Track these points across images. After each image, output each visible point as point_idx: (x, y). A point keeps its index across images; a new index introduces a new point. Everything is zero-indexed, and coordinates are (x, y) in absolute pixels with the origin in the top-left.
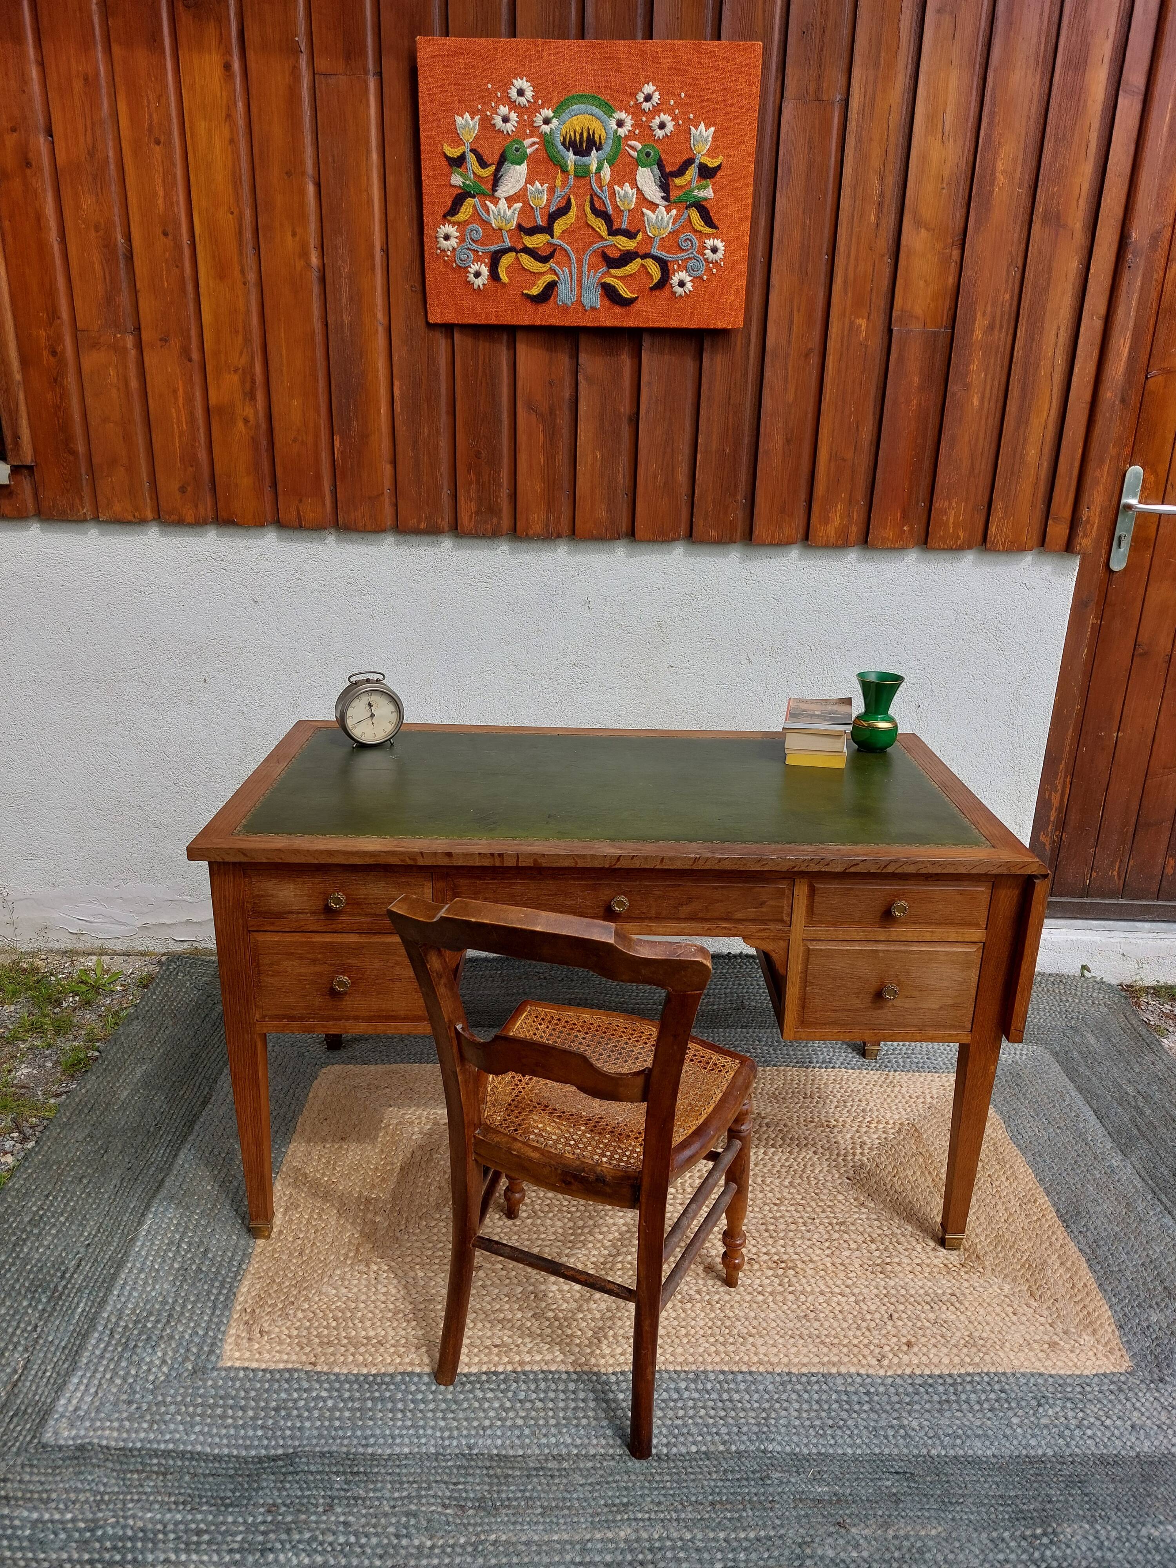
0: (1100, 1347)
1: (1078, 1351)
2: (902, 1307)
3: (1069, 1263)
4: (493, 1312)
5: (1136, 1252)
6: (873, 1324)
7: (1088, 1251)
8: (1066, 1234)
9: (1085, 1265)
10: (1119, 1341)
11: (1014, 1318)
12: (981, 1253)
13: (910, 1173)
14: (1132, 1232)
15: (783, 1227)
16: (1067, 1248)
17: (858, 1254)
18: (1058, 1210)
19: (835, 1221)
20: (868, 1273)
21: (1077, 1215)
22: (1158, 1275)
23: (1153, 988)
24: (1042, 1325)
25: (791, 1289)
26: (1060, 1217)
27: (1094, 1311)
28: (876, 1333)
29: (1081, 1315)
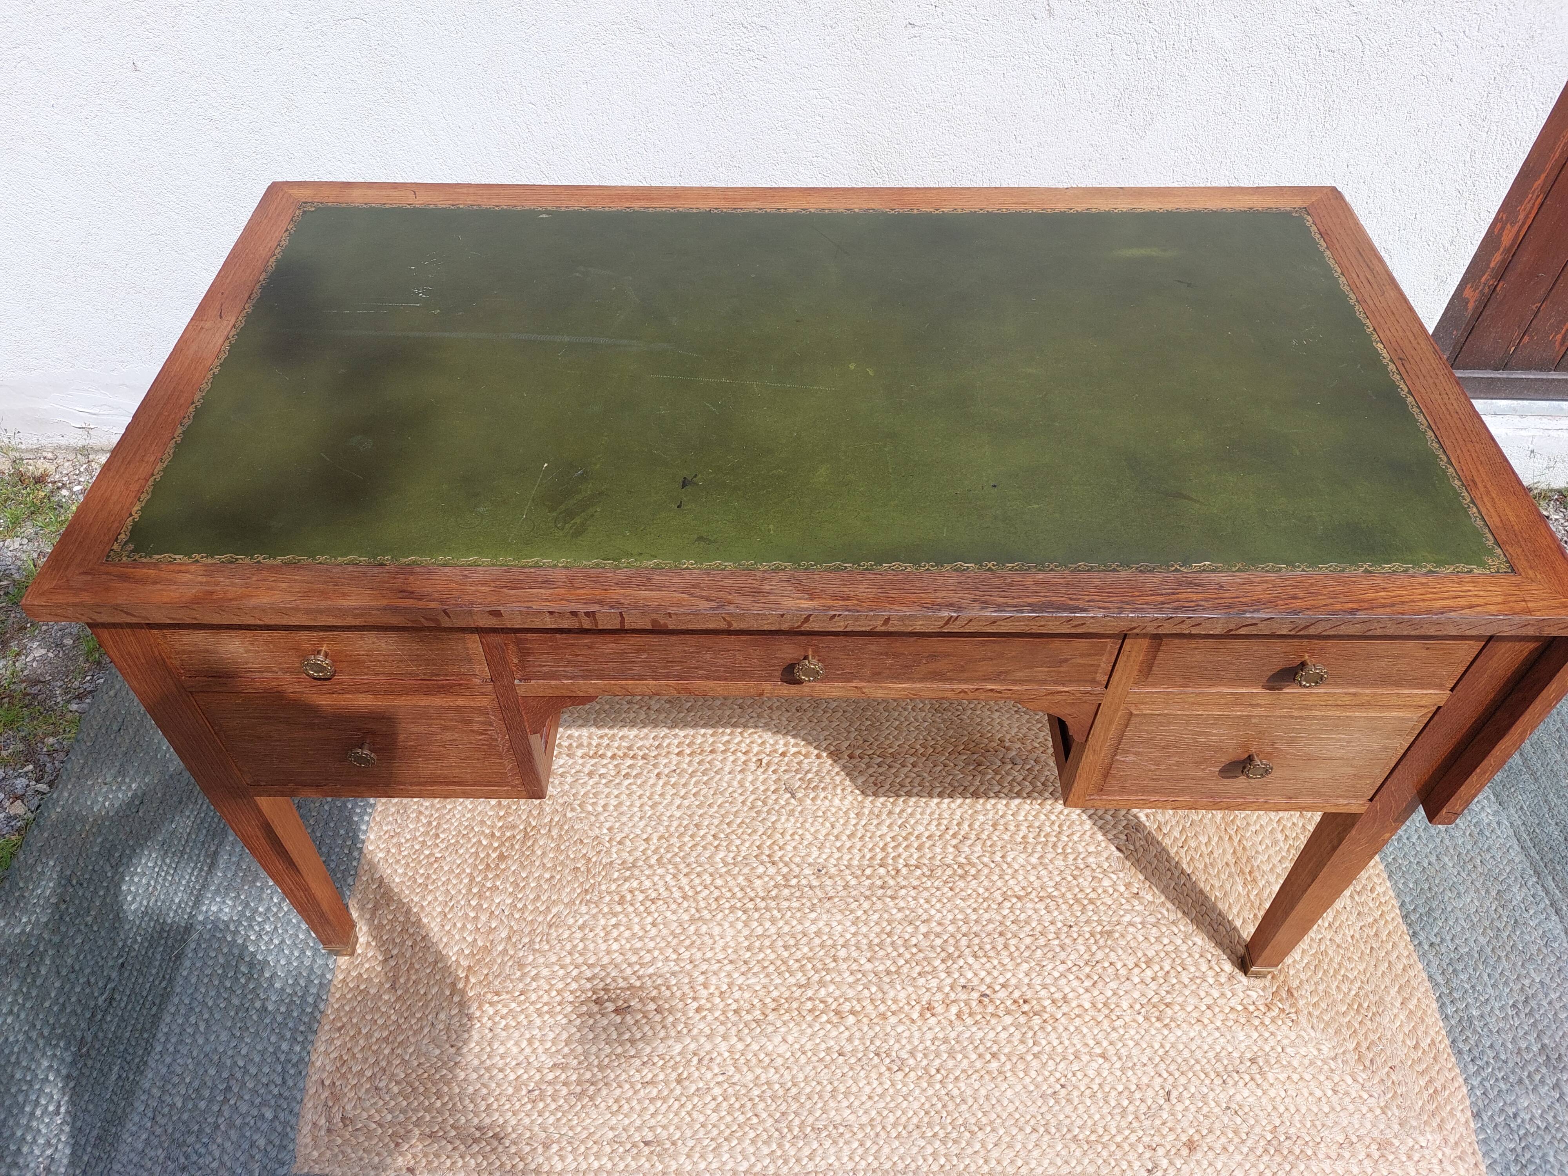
0: (1447, 1151)
1: (1416, 1157)
2: (1183, 1080)
3: (1415, 1001)
4: (645, 1084)
5: (1506, 984)
6: (1143, 1108)
7: (1440, 980)
8: (1412, 948)
9: (1435, 1006)
10: (1474, 1137)
11: (1335, 1099)
12: (1295, 984)
13: (1204, 839)
14: (1502, 947)
15: (1028, 941)
16: (1412, 973)
17: (1127, 985)
18: (1403, 905)
19: (1099, 929)
20: (1140, 1019)
21: (1428, 913)
22: (1534, 1025)
23: (1560, 492)
24: (1371, 1110)
25: (1036, 1049)
26: (1405, 917)
27: (1444, 1088)
28: (1147, 1123)
29: (1426, 1095)
